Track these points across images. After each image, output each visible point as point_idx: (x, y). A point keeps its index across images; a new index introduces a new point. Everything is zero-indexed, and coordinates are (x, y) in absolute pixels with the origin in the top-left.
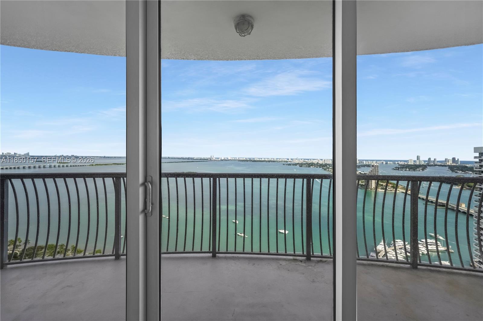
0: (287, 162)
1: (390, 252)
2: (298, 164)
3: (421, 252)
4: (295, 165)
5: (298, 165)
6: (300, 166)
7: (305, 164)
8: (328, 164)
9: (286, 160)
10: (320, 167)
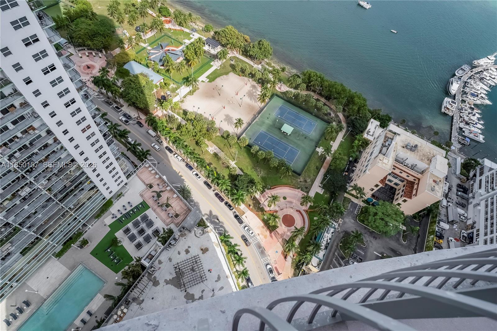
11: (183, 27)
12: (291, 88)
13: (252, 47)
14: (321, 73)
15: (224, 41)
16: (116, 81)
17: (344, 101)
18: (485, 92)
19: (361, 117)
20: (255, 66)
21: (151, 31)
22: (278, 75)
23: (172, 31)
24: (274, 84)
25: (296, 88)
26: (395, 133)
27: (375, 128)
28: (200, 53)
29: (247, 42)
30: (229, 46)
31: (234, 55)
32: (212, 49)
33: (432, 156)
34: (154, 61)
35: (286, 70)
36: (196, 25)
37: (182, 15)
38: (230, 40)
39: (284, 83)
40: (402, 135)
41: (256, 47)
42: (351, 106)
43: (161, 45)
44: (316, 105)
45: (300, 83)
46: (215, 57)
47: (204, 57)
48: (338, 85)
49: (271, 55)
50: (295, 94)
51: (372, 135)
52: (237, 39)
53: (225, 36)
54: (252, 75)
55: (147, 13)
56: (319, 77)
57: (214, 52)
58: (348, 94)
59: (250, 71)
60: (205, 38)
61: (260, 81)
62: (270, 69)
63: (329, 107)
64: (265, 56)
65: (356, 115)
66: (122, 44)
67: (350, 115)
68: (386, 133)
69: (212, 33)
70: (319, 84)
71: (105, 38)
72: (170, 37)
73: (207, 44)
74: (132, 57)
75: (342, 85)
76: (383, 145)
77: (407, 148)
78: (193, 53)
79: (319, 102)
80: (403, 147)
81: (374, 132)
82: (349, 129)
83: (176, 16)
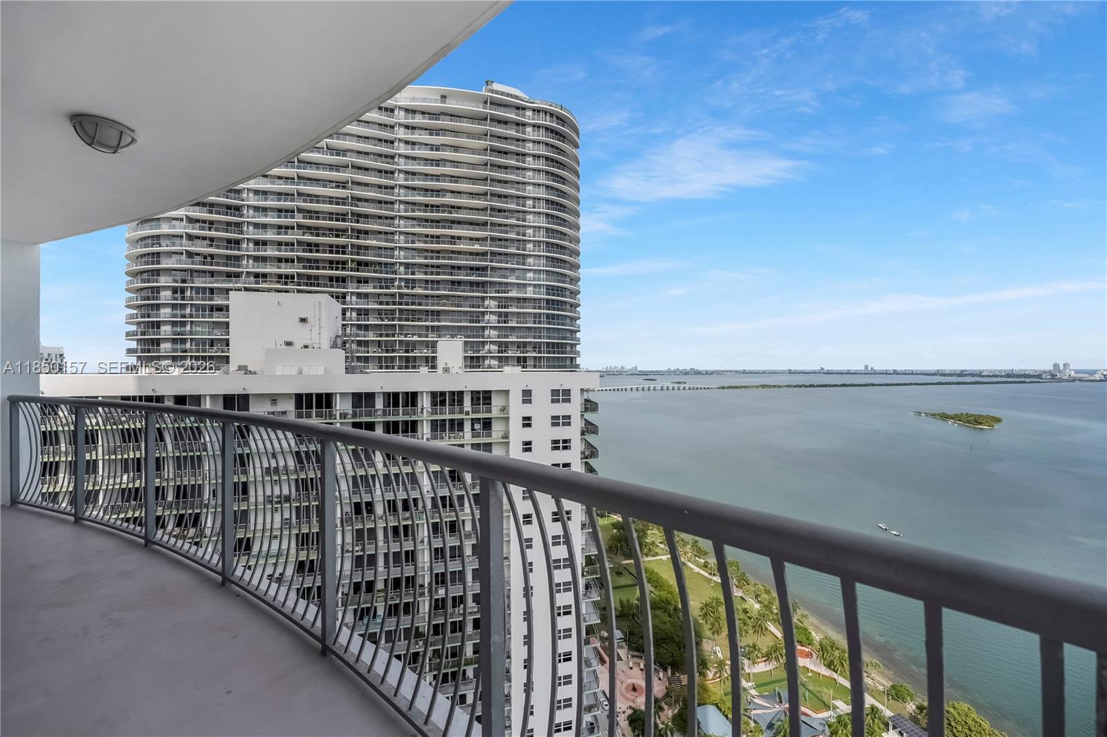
11: (836, 672)
16: (669, 733)
21: (765, 661)
23: (810, 674)
34: (755, 722)
37: (838, 649)
43: (779, 693)
55: (766, 629)
60: (889, 712)
66: (703, 668)
71: (680, 649)
73: (894, 726)
74: (713, 698)
83: (823, 648)
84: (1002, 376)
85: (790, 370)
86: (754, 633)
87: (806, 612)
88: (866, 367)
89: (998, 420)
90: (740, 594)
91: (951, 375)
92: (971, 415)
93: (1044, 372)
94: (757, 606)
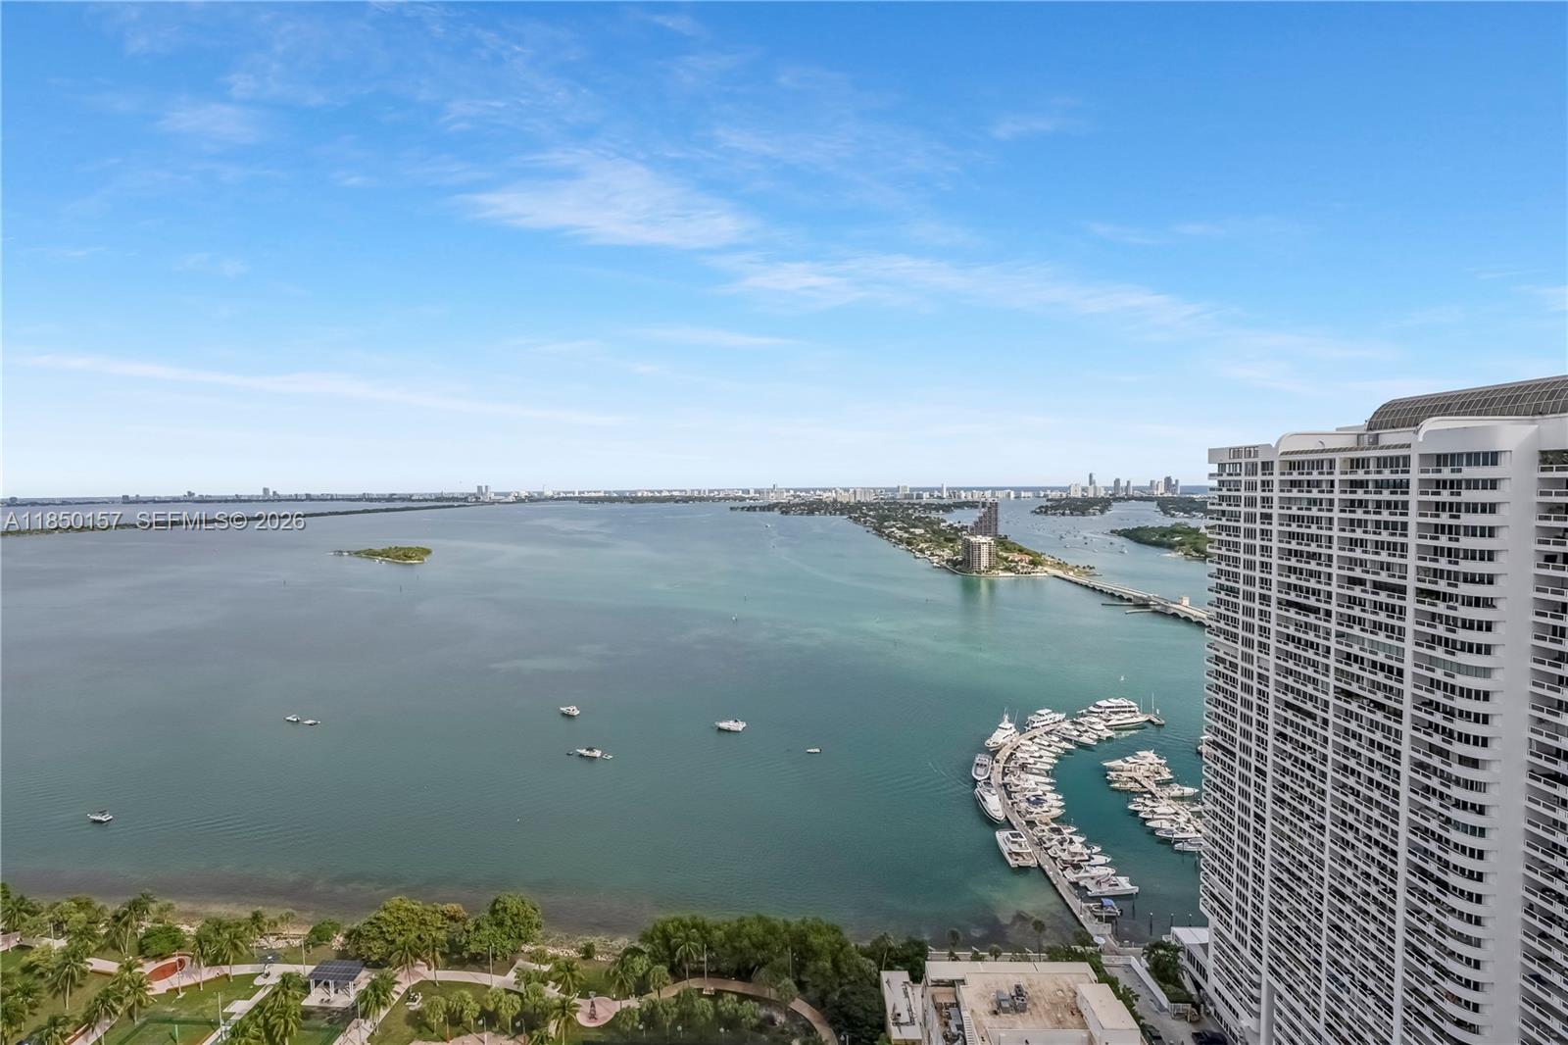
0: (742, 499)
1: (1024, 748)
2: (776, 505)
3: (1097, 734)
4: (769, 510)
5: (776, 509)
6: (782, 513)
7: (798, 505)
8: (864, 504)
9: (740, 493)
10: (842, 514)
11: (227, 963)
12: (627, 997)
13: (472, 929)
14: (696, 912)
15: (378, 948)
17: (788, 958)
18: (1049, 788)
19: (855, 981)
20: (495, 981)
21: (88, 1028)
22: (573, 976)
23: (182, 995)
24: (564, 1014)
25: (641, 989)
26: (952, 984)
27: (907, 996)
28: (286, 1028)
29: (456, 921)
30: (394, 958)
31: (422, 978)
32: (336, 992)
33: (1071, 995)
35: (597, 948)
36: (278, 939)
37: (227, 927)
38: (400, 940)
39: (600, 993)
40: (968, 980)
41: (486, 925)
42: (811, 966)
44: (718, 1014)
45: (645, 968)
46: (347, 1016)
47: (306, 1032)
48: (750, 924)
49: (538, 926)
50: (644, 1009)
51: (912, 1022)
52: (422, 927)
53: (382, 932)
54: (490, 1019)
55: (84, 973)
56: (692, 928)
57: (342, 1000)
58: (786, 936)
59: (478, 1008)
60: (309, 969)
61: (518, 1024)
62: (546, 968)
63: (754, 998)
64: (520, 937)
65: (840, 985)
67: (825, 993)
68: (933, 997)
69: (338, 941)
70: (699, 948)
72: (170, 1021)
73: (317, 983)
75: (760, 918)
76: (945, 1037)
77: (1006, 1011)
78: (257, 1038)
79: (722, 998)
80: (995, 1013)
81: (910, 1010)
82: (842, 1038)
83: (201, 940)
84: (432, 500)
85: (125, 498)
86: (54, 997)
87: (169, 901)
88: (266, 490)
89: (428, 552)
90: (13, 943)
91: (379, 499)
92: (401, 549)
93: (470, 495)
94: (59, 944)
